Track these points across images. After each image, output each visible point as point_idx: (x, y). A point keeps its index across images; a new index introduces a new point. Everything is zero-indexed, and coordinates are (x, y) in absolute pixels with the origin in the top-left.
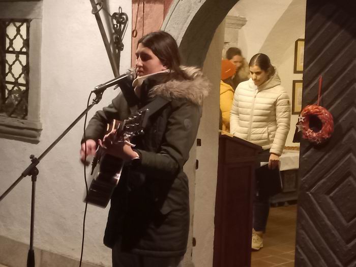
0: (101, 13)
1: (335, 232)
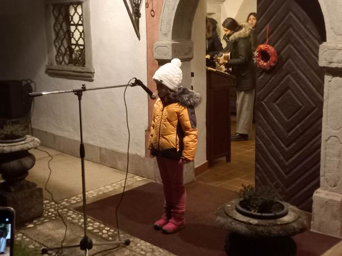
1: (280, 126)
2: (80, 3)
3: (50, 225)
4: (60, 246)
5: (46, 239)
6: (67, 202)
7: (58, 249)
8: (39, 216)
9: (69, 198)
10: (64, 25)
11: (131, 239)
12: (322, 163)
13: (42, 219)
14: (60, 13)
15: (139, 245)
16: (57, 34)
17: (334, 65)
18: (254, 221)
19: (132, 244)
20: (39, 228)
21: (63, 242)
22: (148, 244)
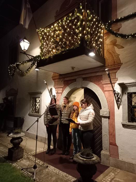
0: (51, 95)
2: (39, 97)
3: (25, 161)
4: (27, 168)
5: (23, 165)
6: (30, 153)
7: (26, 168)
8: (22, 157)
9: (31, 152)
10: (35, 103)
11: (48, 166)
12: (103, 143)
13: (22, 159)
14: (34, 100)
15: (51, 167)
16: (33, 105)
17: (104, 115)
18: (85, 159)
19: (48, 167)
20: (21, 161)
21: (28, 166)
22: (53, 167)
